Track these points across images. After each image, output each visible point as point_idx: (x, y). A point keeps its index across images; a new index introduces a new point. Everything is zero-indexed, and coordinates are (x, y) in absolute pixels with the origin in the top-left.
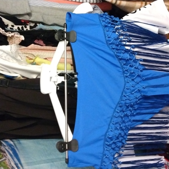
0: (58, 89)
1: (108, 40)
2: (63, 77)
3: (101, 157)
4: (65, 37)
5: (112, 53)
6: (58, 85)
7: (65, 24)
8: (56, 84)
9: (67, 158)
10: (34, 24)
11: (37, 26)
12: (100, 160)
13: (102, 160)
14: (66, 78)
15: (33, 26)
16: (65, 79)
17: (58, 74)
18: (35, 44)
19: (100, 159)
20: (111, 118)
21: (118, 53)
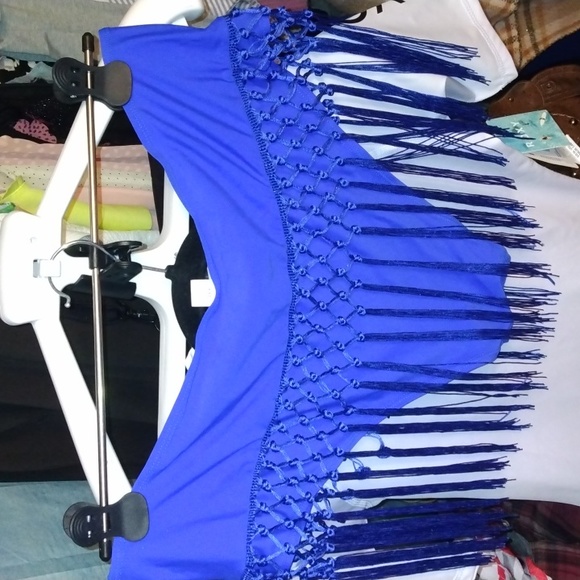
0: (68, 305)
2: (85, 261)
4: (89, 87)
6: (67, 290)
7: (88, 38)
8: (60, 288)
10: (16, 63)
11: (29, 69)
14: (95, 265)
15: (13, 69)
16: (92, 267)
17: (66, 246)
18: (13, 137)
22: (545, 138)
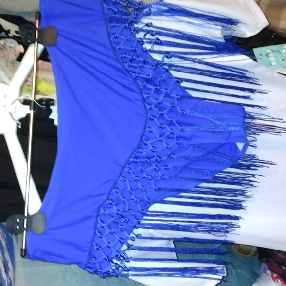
0: (19, 127)
1: (114, 43)
2: (28, 107)
3: (88, 249)
4: (37, 37)
5: (119, 66)
7: (38, 14)
9: (24, 248)
12: (87, 254)
13: (90, 254)
14: (32, 109)
16: (30, 110)
19: (85, 251)
20: (114, 182)
21: (131, 66)
22: (283, 60)
